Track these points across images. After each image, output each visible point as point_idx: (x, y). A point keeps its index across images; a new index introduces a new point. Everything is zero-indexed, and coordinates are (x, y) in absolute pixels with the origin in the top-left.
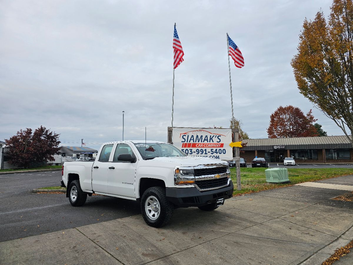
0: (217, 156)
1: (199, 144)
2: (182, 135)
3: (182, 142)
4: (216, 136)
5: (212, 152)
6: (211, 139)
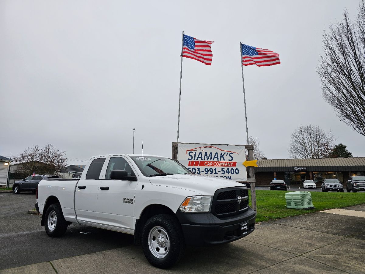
0: (228, 177)
1: (208, 162)
2: (188, 152)
3: (188, 159)
4: (228, 153)
5: (223, 172)
6: (222, 156)
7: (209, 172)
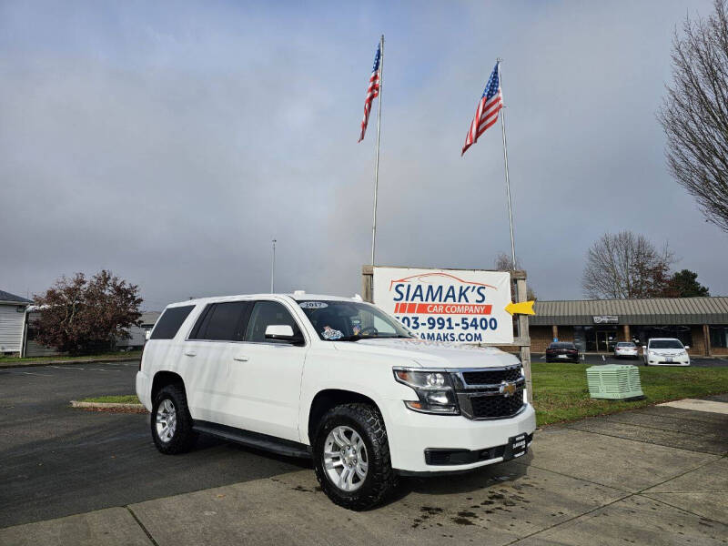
0: (475, 335)
1: (434, 305)
2: (395, 284)
3: (395, 299)
4: (474, 287)
6: (462, 294)
7: (437, 326)
